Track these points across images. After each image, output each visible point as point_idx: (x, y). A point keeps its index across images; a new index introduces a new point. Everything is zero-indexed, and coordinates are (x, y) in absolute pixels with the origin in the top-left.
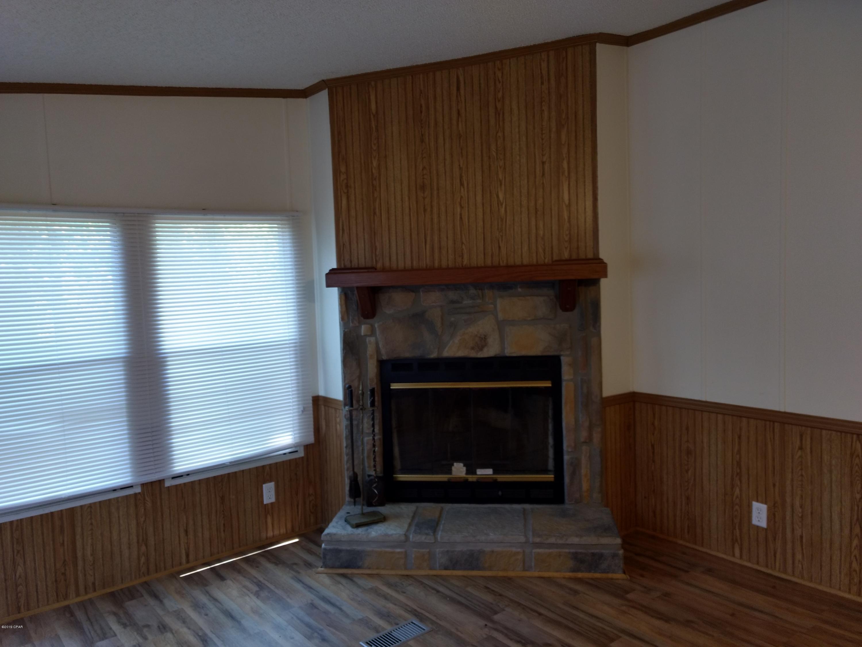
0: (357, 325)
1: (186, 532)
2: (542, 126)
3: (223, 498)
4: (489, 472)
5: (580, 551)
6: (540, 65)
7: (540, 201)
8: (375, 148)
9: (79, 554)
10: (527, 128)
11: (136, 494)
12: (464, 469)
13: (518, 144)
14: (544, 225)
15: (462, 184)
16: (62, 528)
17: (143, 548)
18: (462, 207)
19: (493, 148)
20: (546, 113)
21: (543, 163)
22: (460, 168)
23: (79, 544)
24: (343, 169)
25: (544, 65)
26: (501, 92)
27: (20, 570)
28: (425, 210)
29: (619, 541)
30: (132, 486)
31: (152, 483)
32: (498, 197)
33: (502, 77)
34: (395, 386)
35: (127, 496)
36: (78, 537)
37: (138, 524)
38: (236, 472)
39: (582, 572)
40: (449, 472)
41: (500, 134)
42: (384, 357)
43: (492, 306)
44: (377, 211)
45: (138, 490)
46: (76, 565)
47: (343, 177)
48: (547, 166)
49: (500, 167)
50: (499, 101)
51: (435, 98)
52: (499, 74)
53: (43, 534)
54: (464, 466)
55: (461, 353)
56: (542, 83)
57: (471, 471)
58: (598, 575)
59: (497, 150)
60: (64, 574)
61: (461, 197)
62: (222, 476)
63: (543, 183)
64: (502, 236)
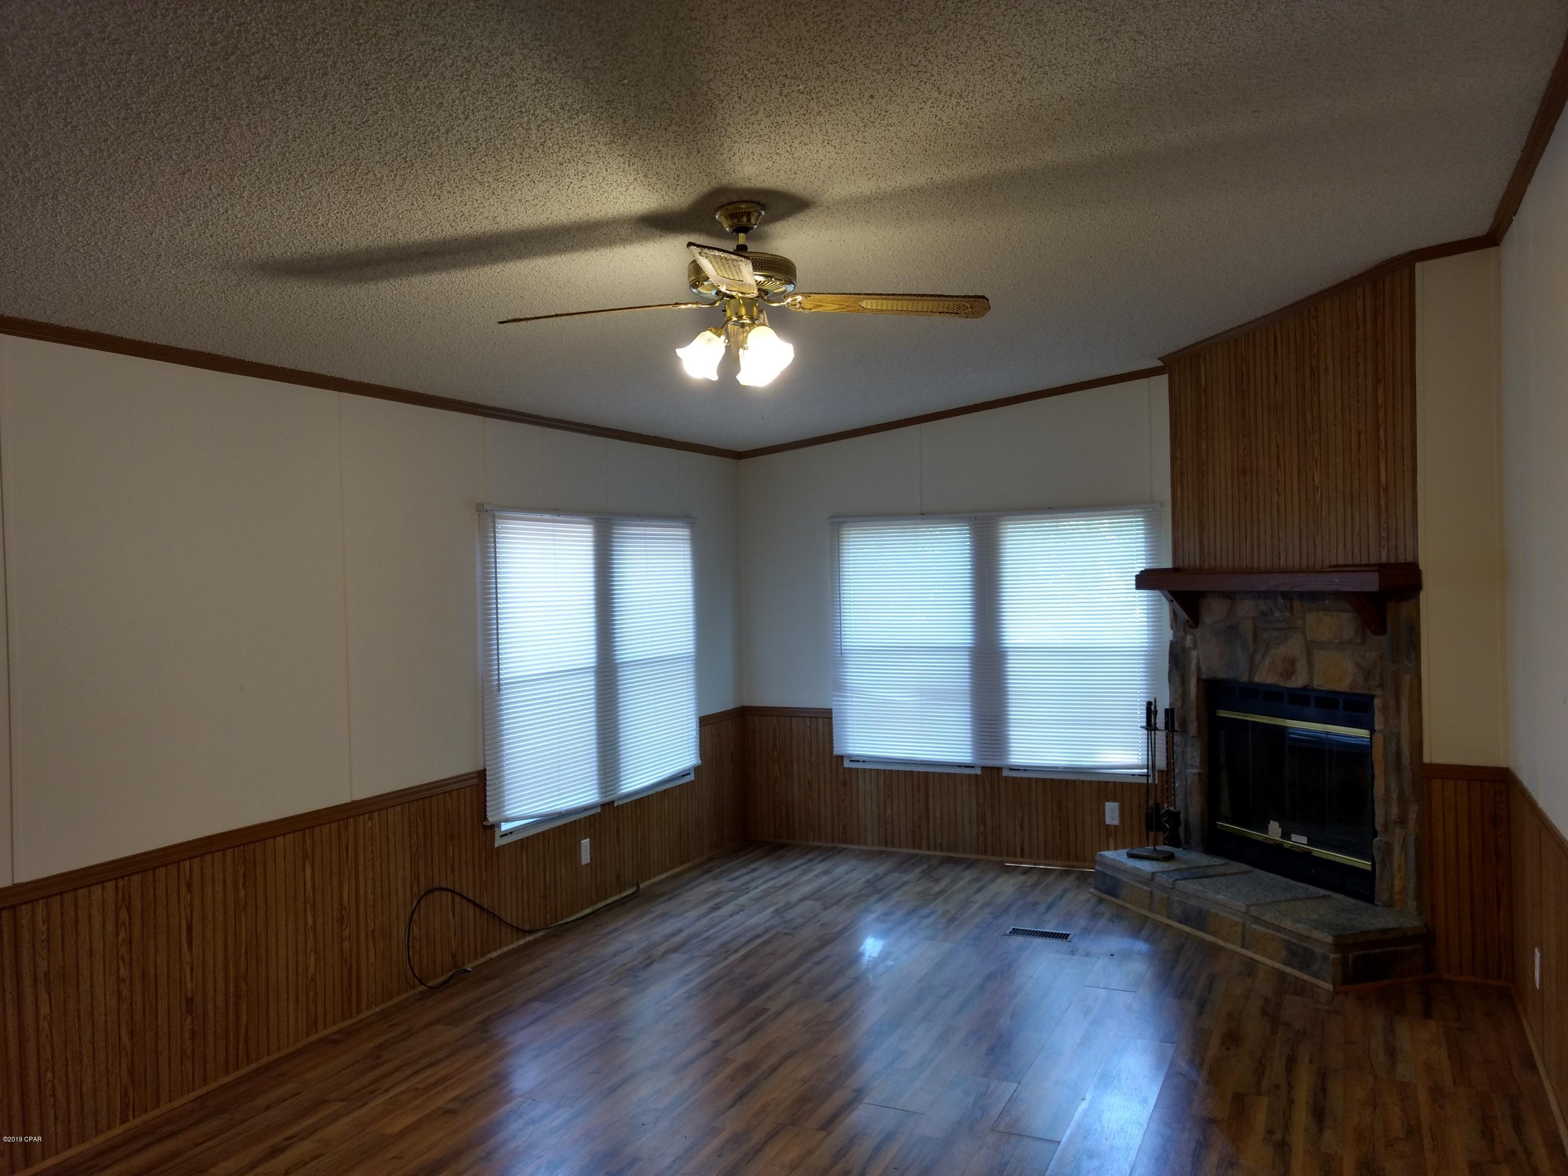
0: (1183, 634)
1: (1022, 826)
2: (1358, 384)
3: (1059, 804)
4: (1304, 840)
5: (1293, 940)
6: (1356, 304)
7: (1356, 484)
8: (1204, 428)
9: (931, 814)
10: (1342, 389)
11: (976, 775)
12: (1280, 830)
13: (1333, 410)
14: (1360, 516)
15: (1279, 465)
16: (919, 786)
17: (982, 828)
18: (1279, 494)
19: (1309, 417)
20: (1362, 367)
21: (1359, 434)
22: (1278, 446)
23: (931, 805)
24: (1178, 455)
25: (1360, 303)
26: (1316, 346)
27: (889, 811)
28: (1246, 499)
29: (1330, 940)
30: (973, 767)
31: (991, 768)
32: (1313, 479)
33: (1317, 326)
34: (1223, 713)
35: (969, 775)
36: (930, 799)
37: (978, 804)
38: (1074, 781)
39: (1294, 968)
40: (1266, 831)
41: (1315, 400)
42: (1204, 677)
43: (1301, 621)
44: (1205, 503)
45: (979, 772)
46: (928, 823)
47: (1179, 463)
48: (1362, 437)
49: (1316, 441)
50: (1314, 357)
51: (1255, 362)
52: (1314, 323)
53: (905, 787)
54: (1280, 827)
55: (1270, 680)
56: (1358, 328)
57: (1286, 835)
58: (1306, 977)
59: (1312, 420)
60: (919, 827)
61: (1278, 482)
62: (1059, 780)
63: (1359, 460)
64: (1317, 531)
